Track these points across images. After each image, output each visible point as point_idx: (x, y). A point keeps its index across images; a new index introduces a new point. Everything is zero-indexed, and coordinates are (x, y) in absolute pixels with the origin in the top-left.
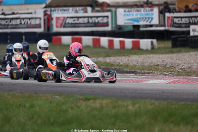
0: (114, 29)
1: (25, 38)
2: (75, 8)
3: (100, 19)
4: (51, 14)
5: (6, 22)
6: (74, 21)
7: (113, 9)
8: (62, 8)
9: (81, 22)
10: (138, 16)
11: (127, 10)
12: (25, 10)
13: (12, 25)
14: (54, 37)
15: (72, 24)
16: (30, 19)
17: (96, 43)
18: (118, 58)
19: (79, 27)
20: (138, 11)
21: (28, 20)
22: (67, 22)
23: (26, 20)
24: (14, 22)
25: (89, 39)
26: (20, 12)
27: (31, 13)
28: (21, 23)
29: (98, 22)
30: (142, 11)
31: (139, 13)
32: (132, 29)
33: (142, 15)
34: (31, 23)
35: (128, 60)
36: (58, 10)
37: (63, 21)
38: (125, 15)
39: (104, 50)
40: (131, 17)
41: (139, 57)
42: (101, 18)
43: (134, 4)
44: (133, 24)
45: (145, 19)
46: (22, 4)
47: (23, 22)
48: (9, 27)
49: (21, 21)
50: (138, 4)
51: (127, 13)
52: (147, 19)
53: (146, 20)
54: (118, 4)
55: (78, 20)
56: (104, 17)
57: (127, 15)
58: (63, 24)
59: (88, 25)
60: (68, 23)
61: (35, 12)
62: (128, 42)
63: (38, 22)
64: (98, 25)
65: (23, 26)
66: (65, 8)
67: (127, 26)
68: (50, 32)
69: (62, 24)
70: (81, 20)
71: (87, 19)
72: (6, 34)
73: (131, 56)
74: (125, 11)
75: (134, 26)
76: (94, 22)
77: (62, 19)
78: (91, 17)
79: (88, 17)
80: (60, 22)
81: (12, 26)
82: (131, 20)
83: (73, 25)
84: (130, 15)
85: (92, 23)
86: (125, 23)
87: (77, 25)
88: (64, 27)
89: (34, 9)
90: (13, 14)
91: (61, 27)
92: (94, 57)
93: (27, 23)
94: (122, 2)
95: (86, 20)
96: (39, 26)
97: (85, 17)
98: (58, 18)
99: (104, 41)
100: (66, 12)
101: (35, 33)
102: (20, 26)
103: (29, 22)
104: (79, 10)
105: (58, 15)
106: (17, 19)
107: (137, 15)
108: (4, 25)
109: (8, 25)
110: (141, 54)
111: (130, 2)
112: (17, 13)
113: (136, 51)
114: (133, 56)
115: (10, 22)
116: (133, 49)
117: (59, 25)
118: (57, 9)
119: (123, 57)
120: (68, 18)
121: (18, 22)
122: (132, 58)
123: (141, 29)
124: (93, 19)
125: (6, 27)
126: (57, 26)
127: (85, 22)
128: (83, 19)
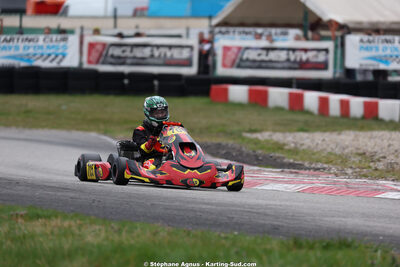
0: (338, 75)
1: (160, 85)
3: (310, 55)
5: (124, 51)
6: (259, 55)
9: (274, 59)
10: (388, 52)
11: (366, 38)
13: (134, 58)
14: (214, 87)
15: (254, 61)
16: (170, 47)
17: (296, 103)
19: (268, 68)
20: (387, 41)
21: (167, 50)
22: (245, 57)
23: (163, 50)
24: (138, 53)
25: (281, 93)
27: (179, 36)
28: (152, 56)
29: (308, 60)
30: (397, 42)
31: (390, 45)
33: (396, 49)
34: (172, 55)
35: (324, 140)
37: (237, 55)
38: (361, 48)
40: (373, 53)
42: (314, 53)
47: (156, 53)
48: (129, 61)
55: (267, 55)
56: (319, 50)
57: (367, 49)
58: (238, 61)
60: (247, 60)
63: (185, 54)
65: (156, 61)
69: (234, 61)
70: (273, 56)
71: (285, 53)
72: (121, 76)
74: (362, 41)
76: (298, 59)
77: (235, 50)
78: (294, 50)
79: (288, 50)
80: (231, 55)
81: (135, 61)
82: (374, 58)
83: (257, 64)
84: (371, 48)
85: (295, 62)
86: (361, 65)
87: (264, 64)
88: (239, 66)
91: (232, 66)
93: (165, 55)
95: (283, 55)
96: (188, 63)
97: (282, 49)
98: (226, 49)
99: (311, 99)
101: (178, 77)
102: (151, 61)
103: (169, 54)
106: (145, 45)
107: (385, 49)
108: (119, 57)
109: (126, 58)
115: (131, 51)
117: (228, 62)
120: (247, 48)
121: (147, 52)
123: (393, 79)
124: (298, 53)
125: (122, 61)
126: (224, 65)
127: (281, 59)
128: (277, 52)
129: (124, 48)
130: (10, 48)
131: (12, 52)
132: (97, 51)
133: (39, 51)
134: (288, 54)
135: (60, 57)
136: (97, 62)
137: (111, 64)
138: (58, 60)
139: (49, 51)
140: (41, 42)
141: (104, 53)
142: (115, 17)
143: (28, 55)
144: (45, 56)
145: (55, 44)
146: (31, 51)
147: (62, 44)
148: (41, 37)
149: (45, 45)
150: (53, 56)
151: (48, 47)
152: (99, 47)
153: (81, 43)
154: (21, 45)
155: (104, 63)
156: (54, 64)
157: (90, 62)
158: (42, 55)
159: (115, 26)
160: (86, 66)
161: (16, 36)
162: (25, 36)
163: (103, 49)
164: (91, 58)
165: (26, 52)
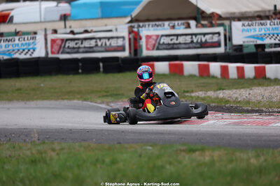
1: (103, 66)
3: (208, 37)
4: (138, 30)
5: (76, 44)
6: (171, 40)
7: (227, 23)
8: (154, 23)
9: (182, 42)
10: (263, 32)
11: (246, 23)
12: (102, 26)
13: (85, 47)
15: (169, 44)
16: (109, 38)
17: (204, 71)
18: (235, 91)
19: (178, 48)
20: (262, 24)
21: (107, 40)
22: (161, 42)
23: (104, 41)
24: (86, 44)
25: (193, 65)
26: (95, 29)
27: (111, 31)
28: (97, 45)
29: (206, 40)
30: (268, 24)
31: (263, 27)
32: (254, 50)
33: (268, 29)
34: (110, 44)
35: (249, 94)
36: (149, 25)
37: (156, 41)
38: (243, 31)
39: (214, 81)
40: (252, 33)
41: (265, 90)
42: (210, 36)
43: (256, 14)
44: (255, 43)
45: (272, 36)
46: (98, 19)
47: (99, 44)
48: (81, 50)
49: (96, 42)
50: (262, 14)
51: (245, 28)
52: (276, 35)
53: (274, 37)
54: (233, 16)
55: (177, 39)
56: (214, 34)
57: (248, 31)
58: (157, 45)
59: (191, 45)
60: (164, 43)
61: (116, 30)
62: (249, 69)
63: (120, 42)
64: (206, 45)
65: (99, 49)
66: (157, 23)
67: (247, 47)
68: (138, 56)
69: (154, 45)
70: (181, 40)
71: (190, 37)
72: (76, 60)
73: (253, 88)
74: (243, 25)
75: (257, 46)
76: (199, 41)
77: (155, 38)
78: (196, 35)
79: (192, 35)
80: (152, 42)
81: (84, 50)
82: (253, 37)
83: (171, 46)
84: (251, 30)
85: (197, 42)
86: (244, 42)
87: (175, 46)
88: (158, 49)
89: (115, 25)
90: (86, 31)
91: (153, 49)
92: (201, 91)
93: (106, 44)
94: (239, 13)
95: (188, 39)
96: (122, 49)
97: (186, 35)
98: (148, 37)
99: (215, 67)
100: (159, 28)
101: (116, 59)
102: (95, 49)
103: (108, 44)
104: (178, 24)
105: (149, 33)
106: (91, 39)
107: (260, 30)
108: (74, 48)
109: (79, 48)
110: (268, 86)
111: (250, 12)
112: (91, 32)
113: (261, 81)
114: (257, 88)
115: (82, 43)
116: (255, 78)
117: (150, 46)
118: (147, 23)
119: (242, 90)
120: (162, 36)
121: (93, 43)
122: (255, 90)
123: (267, 50)
124: (199, 37)
125: (76, 50)
126: (148, 49)
127: (187, 42)
128: (184, 37)
129: (76, 41)
132: (57, 45)
133: (17, 48)
134: (192, 38)
135: (32, 50)
136: (58, 53)
137: (68, 53)
138: (30, 53)
139: (25, 47)
140: (17, 42)
141: (63, 46)
142: (65, 21)
143: (8, 51)
144: (21, 50)
145: (27, 42)
146: (11, 48)
147: (31, 41)
148: (17, 38)
149: (20, 43)
150: (26, 51)
151: (22, 44)
152: (59, 42)
153: (46, 39)
154: (3, 44)
155: (63, 53)
156: (28, 56)
157: (52, 53)
158: (19, 50)
159: (65, 27)
160: (50, 55)
162: (5, 38)
163: (62, 43)
164: (54, 50)
165: (7, 49)
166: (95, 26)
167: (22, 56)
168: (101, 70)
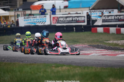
1: (75, 29)
2: (108, 10)
3: (121, 17)
5: (64, 19)
8: (99, 10)
14: (93, 28)
16: (78, 17)
17: (118, 32)
19: (108, 22)
23: (76, 18)
24: (68, 19)
25: (114, 29)
27: (80, 13)
28: (73, 20)
42: (123, 16)
48: (65, 22)
49: (72, 18)
55: (108, 18)
63: (83, 19)
65: (74, 22)
70: (110, 18)
71: (114, 16)
72: (63, 26)
78: (116, 16)
81: (67, 22)
83: (106, 21)
85: (117, 19)
89: (82, 11)
93: (77, 19)
96: (84, 21)
99: (123, 30)
101: (81, 26)
103: (78, 19)
106: (70, 17)
108: (62, 21)
109: (65, 21)
115: (66, 19)
118: (96, 10)
124: (118, 17)
125: (63, 22)
127: (112, 19)
128: (111, 17)
129: (64, 18)
130: (29, 20)
131: (29, 21)
132: (55, 19)
133: (38, 21)
134: (115, 17)
135: (44, 22)
136: (56, 23)
137: (60, 23)
138: (43, 23)
139: (41, 20)
140: (38, 18)
142: (60, 9)
143: (34, 22)
144: (40, 22)
145: (43, 18)
146: (35, 21)
147: (44, 18)
148: (38, 16)
149: (39, 18)
150: (42, 22)
151: (40, 19)
152: (56, 18)
153: (50, 17)
154: (32, 19)
155: (58, 23)
156: (42, 24)
158: (39, 22)
159: (60, 12)
160: (52, 24)
161: (30, 16)
162: (33, 16)
163: (57, 19)
164: (54, 22)
165: (34, 21)
166: (71, 12)
167: (40, 24)
168: (75, 31)
